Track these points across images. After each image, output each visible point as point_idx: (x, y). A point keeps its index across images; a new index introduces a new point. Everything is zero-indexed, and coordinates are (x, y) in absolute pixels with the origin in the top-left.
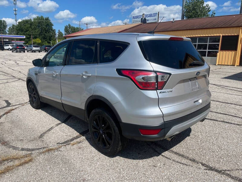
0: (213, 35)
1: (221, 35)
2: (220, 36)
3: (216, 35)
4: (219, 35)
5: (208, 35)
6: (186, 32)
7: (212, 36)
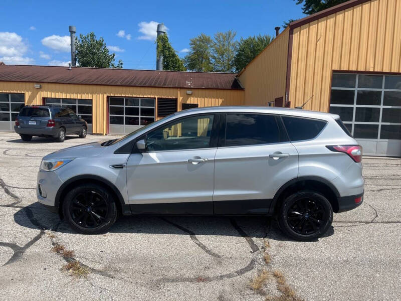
0: (146, 96)
1: (157, 97)
2: (155, 98)
3: (150, 96)
4: (153, 97)
5: (139, 96)
6: (106, 88)
7: (145, 98)
